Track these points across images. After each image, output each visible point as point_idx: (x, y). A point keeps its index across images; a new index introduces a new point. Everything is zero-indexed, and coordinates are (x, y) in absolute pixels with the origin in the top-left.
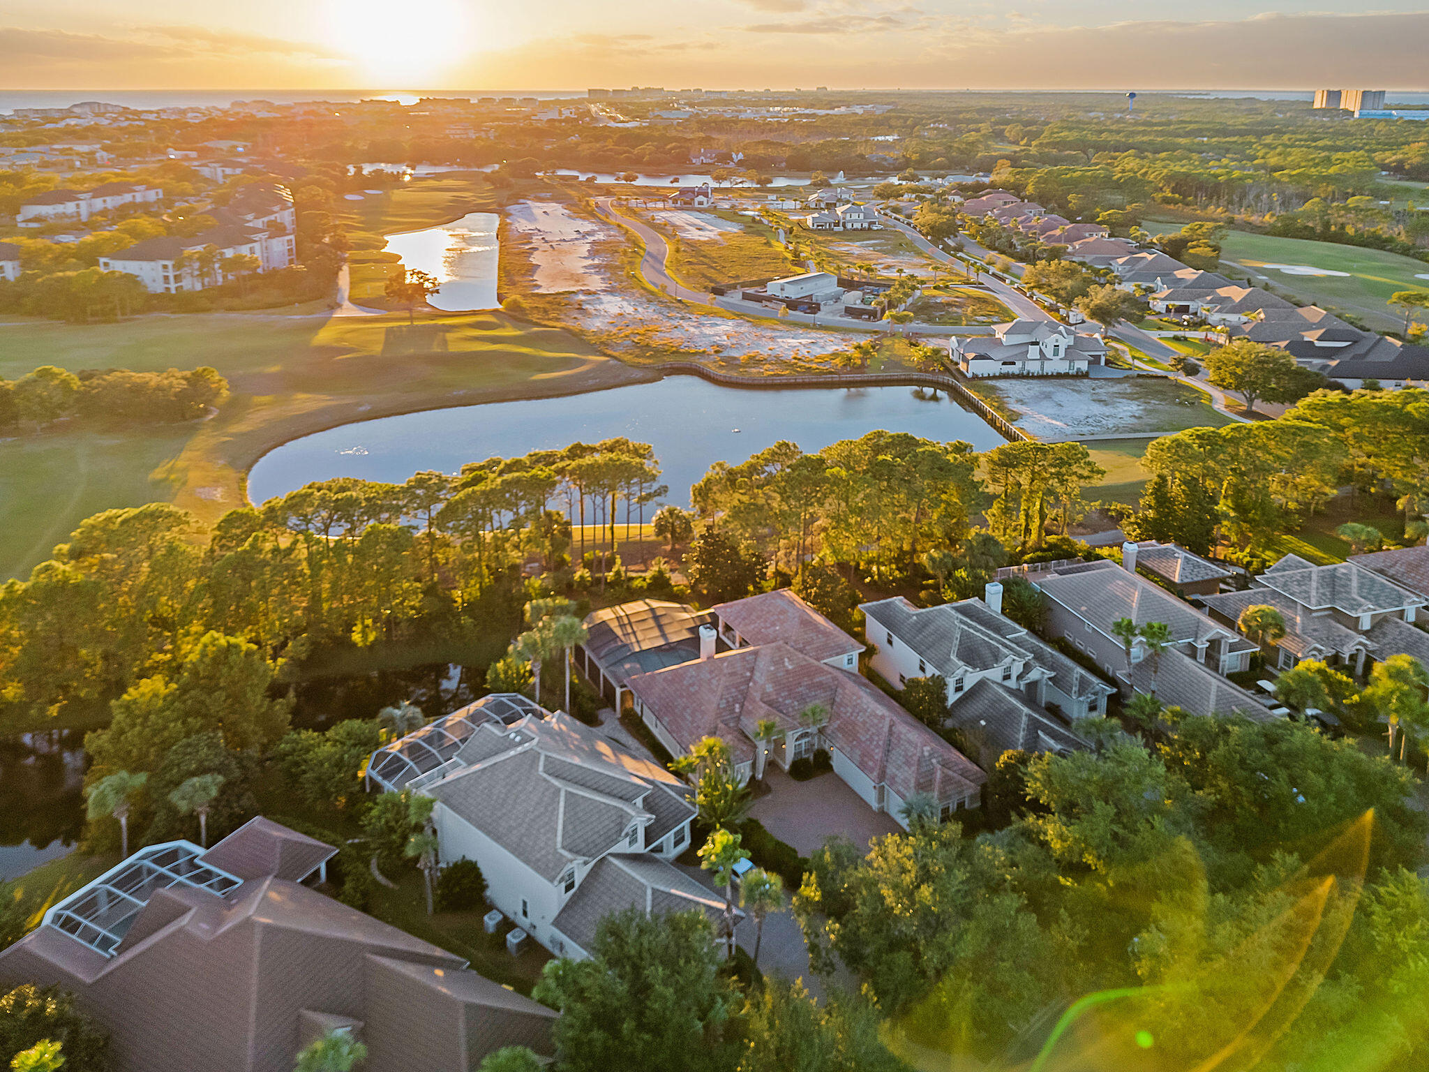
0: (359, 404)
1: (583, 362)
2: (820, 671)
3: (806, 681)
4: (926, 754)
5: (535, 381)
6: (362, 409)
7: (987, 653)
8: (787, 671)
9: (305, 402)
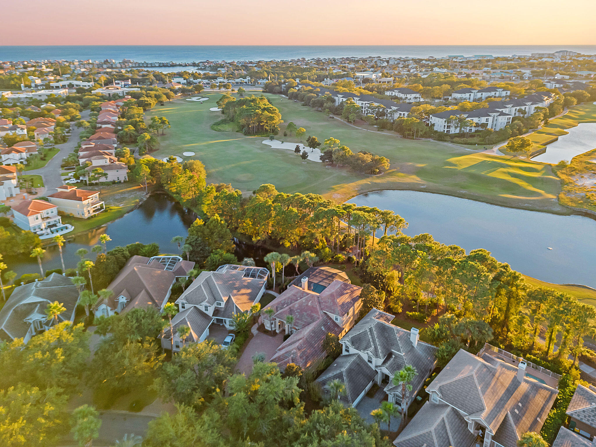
0: (423, 185)
1: (539, 194)
2: (317, 312)
3: (309, 312)
4: (292, 352)
5: (499, 197)
6: (422, 187)
7: (364, 344)
8: (307, 305)
9: (414, 179)
